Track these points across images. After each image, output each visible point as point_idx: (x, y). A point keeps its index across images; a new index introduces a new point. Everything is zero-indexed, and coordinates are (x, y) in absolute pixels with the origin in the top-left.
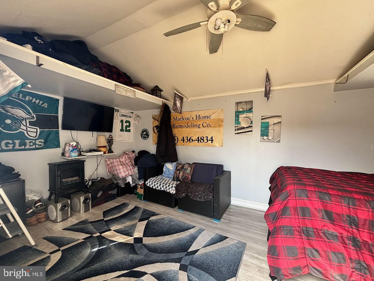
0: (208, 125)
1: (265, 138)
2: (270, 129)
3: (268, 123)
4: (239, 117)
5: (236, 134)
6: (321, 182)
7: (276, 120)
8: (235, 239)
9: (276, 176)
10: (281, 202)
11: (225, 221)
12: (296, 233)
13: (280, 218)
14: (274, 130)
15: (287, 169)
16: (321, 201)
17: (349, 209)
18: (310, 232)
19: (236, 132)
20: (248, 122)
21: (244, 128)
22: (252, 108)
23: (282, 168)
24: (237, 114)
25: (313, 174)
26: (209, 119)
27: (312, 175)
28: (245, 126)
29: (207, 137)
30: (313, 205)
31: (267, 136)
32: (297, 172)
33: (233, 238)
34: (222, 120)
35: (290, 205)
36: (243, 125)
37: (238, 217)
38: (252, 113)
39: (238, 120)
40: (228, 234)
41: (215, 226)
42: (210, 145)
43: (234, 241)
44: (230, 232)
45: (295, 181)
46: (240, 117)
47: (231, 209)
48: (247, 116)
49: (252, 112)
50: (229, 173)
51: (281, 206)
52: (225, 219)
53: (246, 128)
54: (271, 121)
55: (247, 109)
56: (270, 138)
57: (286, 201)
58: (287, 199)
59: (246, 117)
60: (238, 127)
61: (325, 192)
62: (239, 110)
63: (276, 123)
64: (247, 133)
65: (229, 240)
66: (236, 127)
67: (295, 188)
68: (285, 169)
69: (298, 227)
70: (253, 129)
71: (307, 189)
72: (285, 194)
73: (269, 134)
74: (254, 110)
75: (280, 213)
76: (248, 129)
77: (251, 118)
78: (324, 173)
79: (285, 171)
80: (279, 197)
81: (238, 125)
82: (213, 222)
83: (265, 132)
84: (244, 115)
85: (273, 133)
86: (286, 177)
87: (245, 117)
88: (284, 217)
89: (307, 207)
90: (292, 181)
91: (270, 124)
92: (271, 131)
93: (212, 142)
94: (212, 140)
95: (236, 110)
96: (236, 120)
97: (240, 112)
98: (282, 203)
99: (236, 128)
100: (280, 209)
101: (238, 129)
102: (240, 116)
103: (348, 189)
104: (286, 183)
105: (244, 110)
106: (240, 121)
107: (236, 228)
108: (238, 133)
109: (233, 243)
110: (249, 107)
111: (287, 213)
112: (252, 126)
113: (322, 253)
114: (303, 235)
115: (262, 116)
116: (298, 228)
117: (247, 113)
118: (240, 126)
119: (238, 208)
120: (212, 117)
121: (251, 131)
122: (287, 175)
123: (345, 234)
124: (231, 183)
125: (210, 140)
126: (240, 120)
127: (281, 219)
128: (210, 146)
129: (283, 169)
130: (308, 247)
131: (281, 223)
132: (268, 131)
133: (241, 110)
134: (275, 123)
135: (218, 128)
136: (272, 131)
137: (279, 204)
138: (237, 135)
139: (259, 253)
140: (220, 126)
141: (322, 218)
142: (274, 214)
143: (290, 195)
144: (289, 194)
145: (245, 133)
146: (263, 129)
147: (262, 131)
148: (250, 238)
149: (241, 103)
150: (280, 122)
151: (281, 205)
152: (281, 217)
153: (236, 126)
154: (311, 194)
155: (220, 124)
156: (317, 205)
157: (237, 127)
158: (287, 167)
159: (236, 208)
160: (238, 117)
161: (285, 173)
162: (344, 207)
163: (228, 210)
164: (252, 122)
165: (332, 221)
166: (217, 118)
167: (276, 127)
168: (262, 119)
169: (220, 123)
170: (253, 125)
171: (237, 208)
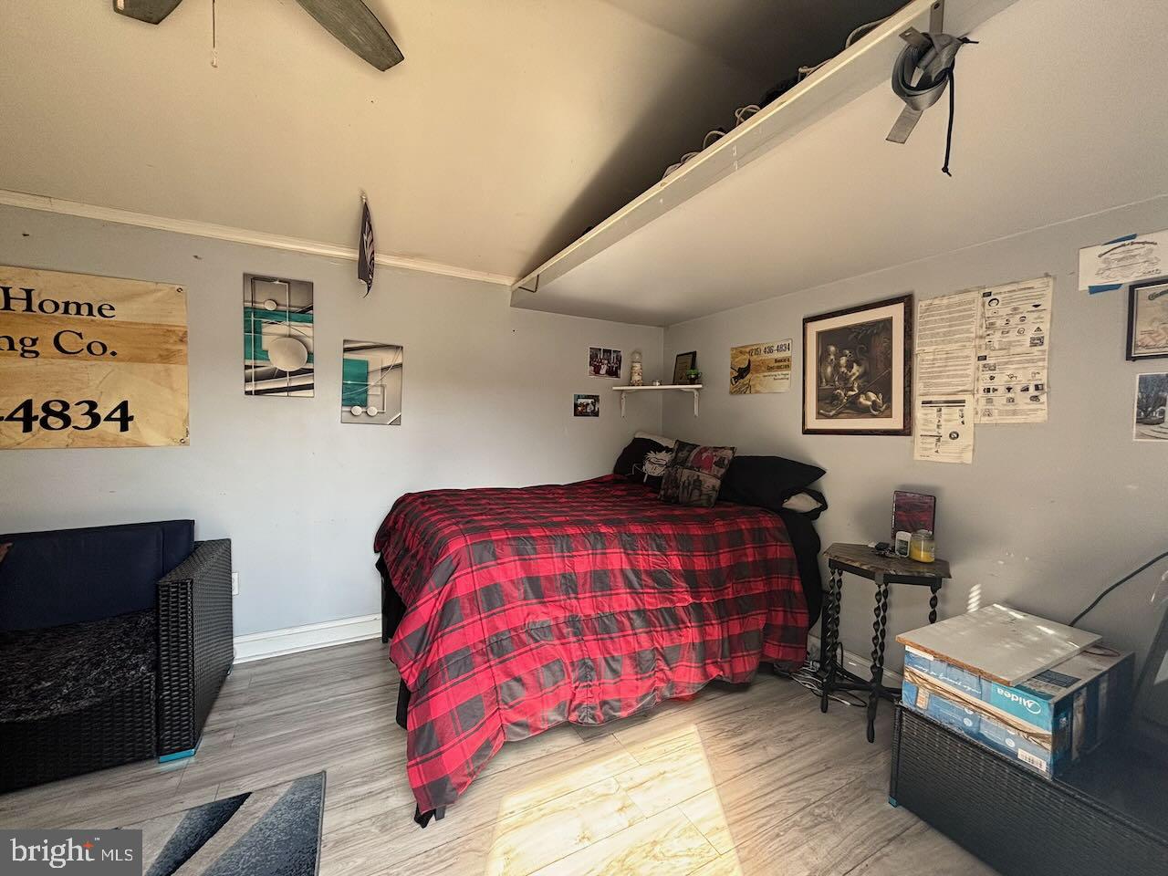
0: (97, 349)
1: (358, 410)
2: (373, 384)
3: (366, 364)
4: (261, 333)
5: (249, 393)
6: (508, 515)
7: (389, 358)
8: (281, 780)
9: (395, 522)
10: (436, 592)
11: (221, 739)
12: (479, 659)
13: (438, 638)
14: (383, 387)
15: (426, 499)
16: (519, 560)
17: (564, 561)
18: (504, 643)
19: (251, 387)
20: (296, 354)
21: (282, 374)
22: (311, 308)
23: (411, 498)
24: (253, 319)
25: (484, 501)
26: (98, 317)
27: (484, 504)
28: (288, 369)
29: (93, 405)
30: (506, 573)
31: (364, 404)
32: (451, 503)
33: (271, 783)
34: (181, 334)
35: (461, 591)
36: (280, 362)
37: (276, 697)
38: (310, 325)
39: (258, 342)
40: (245, 781)
41: (175, 781)
42: (114, 441)
43: (278, 790)
44: (253, 770)
45: (461, 527)
46: (264, 330)
47: (237, 684)
48: (294, 332)
49: (312, 322)
50: (223, 547)
51: (437, 604)
52: (220, 730)
53: (292, 374)
54: (377, 360)
55: (293, 309)
56: (373, 410)
57: (448, 586)
58: (452, 578)
59: (290, 336)
60: (258, 369)
61: (525, 535)
62: (262, 306)
63: (387, 368)
64: (293, 394)
65: (256, 802)
66: (247, 367)
67: (469, 543)
68: (421, 500)
69: (481, 642)
70: (316, 380)
71: (493, 538)
72: (445, 565)
73: (370, 399)
74: (316, 313)
75: (435, 623)
76: (300, 379)
77: (310, 341)
78: (502, 496)
79: (423, 504)
80: (430, 581)
81: (259, 363)
82: (159, 774)
83: (355, 394)
84: (282, 328)
85: (382, 397)
86: (433, 519)
87: (285, 336)
88: (447, 630)
89: (496, 584)
90: (454, 528)
91: (370, 369)
92: (374, 391)
93: (124, 428)
94: (125, 421)
95: (249, 305)
96: (247, 341)
97: (266, 314)
98: (440, 593)
99: (249, 371)
100: (435, 612)
101: (259, 378)
102: (266, 329)
103: (554, 519)
104: (440, 535)
105: (281, 308)
106: (264, 347)
107: (275, 742)
108: (258, 393)
109: (276, 799)
110: (298, 302)
111: (455, 617)
112: (311, 371)
113: (528, 679)
114: (491, 657)
115: (345, 341)
116: (480, 646)
117: (292, 323)
118: (266, 367)
119: (266, 668)
120: (122, 313)
121: (310, 387)
122: (434, 515)
123: (561, 615)
124: (235, 585)
125: (109, 418)
126: (267, 342)
127: (440, 640)
128: (116, 444)
129: (415, 500)
130: (502, 681)
131: (441, 651)
132: (366, 391)
133: (270, 307)
134: (385, 365)
135: (159, 367)
136: (378, 391)
137: (431, 599)
138: (253, 397)
139: (372, 776)
140: (167, 357)
141: (525, 599)
142: (420, 635)
143: (458, 565)
144: (455, 563)
145: (286, 394)
146: (349, 382)
147: (345, 388)
148: (334, 747)
149: (270, 280)
150: (400, 366)
151: (437, 599)
152: (439, 634)
153: (248, 363)
154: (502, 549)
155: (167, 349)
156: (514, 571)
157: (255, 367)
158: (422, 495)
159: (258, 670)
160: (258, 331)
161: (427, 511)
162: (555, 560)
163: (225, 690)
164: (310, 358)
165: (540, 596)
166: (151, 320)
167: (390, 380)
168: (346, 350)
169: (169, 346)
170: (316, 366)
171: (264, 667)
